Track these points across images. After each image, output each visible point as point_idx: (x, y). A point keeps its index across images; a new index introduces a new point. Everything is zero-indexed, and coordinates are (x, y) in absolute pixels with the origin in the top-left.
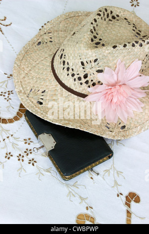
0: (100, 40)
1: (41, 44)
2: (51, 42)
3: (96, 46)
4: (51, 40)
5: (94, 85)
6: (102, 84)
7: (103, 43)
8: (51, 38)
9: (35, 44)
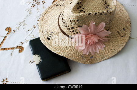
0: (83, 9)
1: (58, 6)
2: (63, 5)
3: (80, 12)
4: (63, 4)
5: (77, 33)
6: (81, 33)
7: (85, 11)
8: (63, 3)
9: (55, 6)
